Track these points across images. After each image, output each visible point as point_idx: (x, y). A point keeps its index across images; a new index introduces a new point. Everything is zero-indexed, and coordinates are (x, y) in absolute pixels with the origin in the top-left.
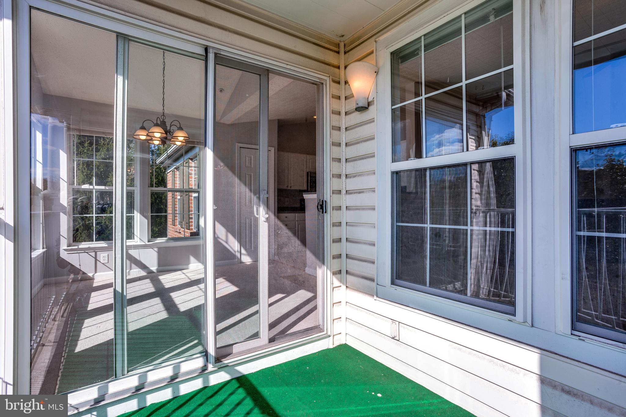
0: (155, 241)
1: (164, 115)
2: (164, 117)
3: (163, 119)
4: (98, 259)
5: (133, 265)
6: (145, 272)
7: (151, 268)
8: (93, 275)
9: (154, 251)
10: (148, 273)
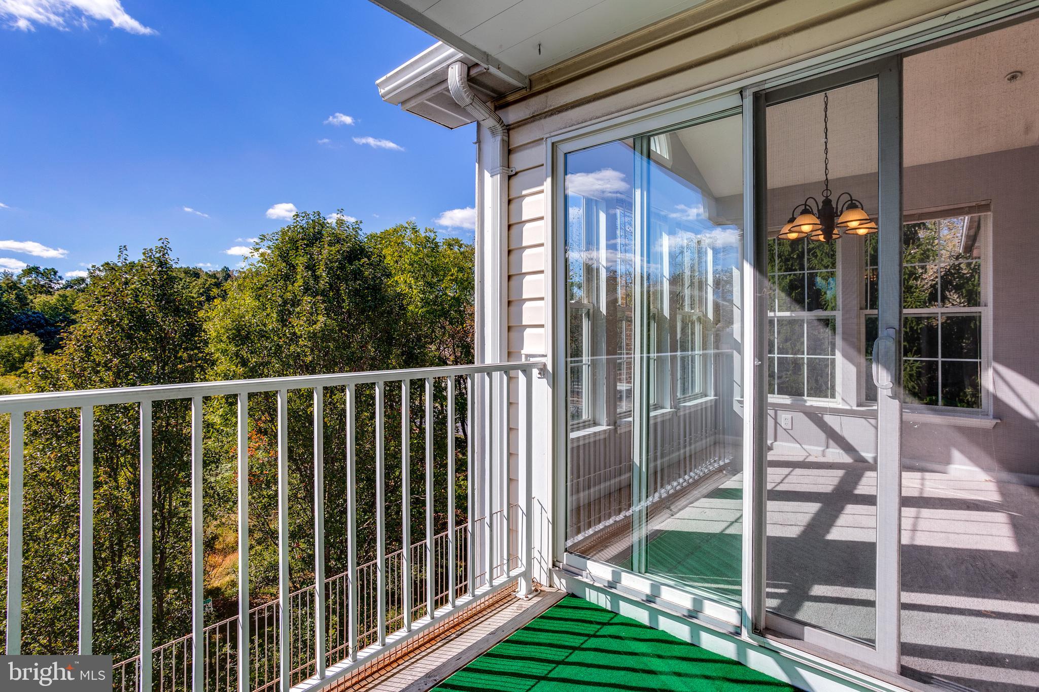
0: (872, 406)
1: (827, 189)
2: (829, 192)
3: (827, 197)
4: (778, 421)
5: (831, 442)
6: (852, 458)
7: (864, 454)
8: (772, 444)
9: (868, 424)
10: (856, 461)
